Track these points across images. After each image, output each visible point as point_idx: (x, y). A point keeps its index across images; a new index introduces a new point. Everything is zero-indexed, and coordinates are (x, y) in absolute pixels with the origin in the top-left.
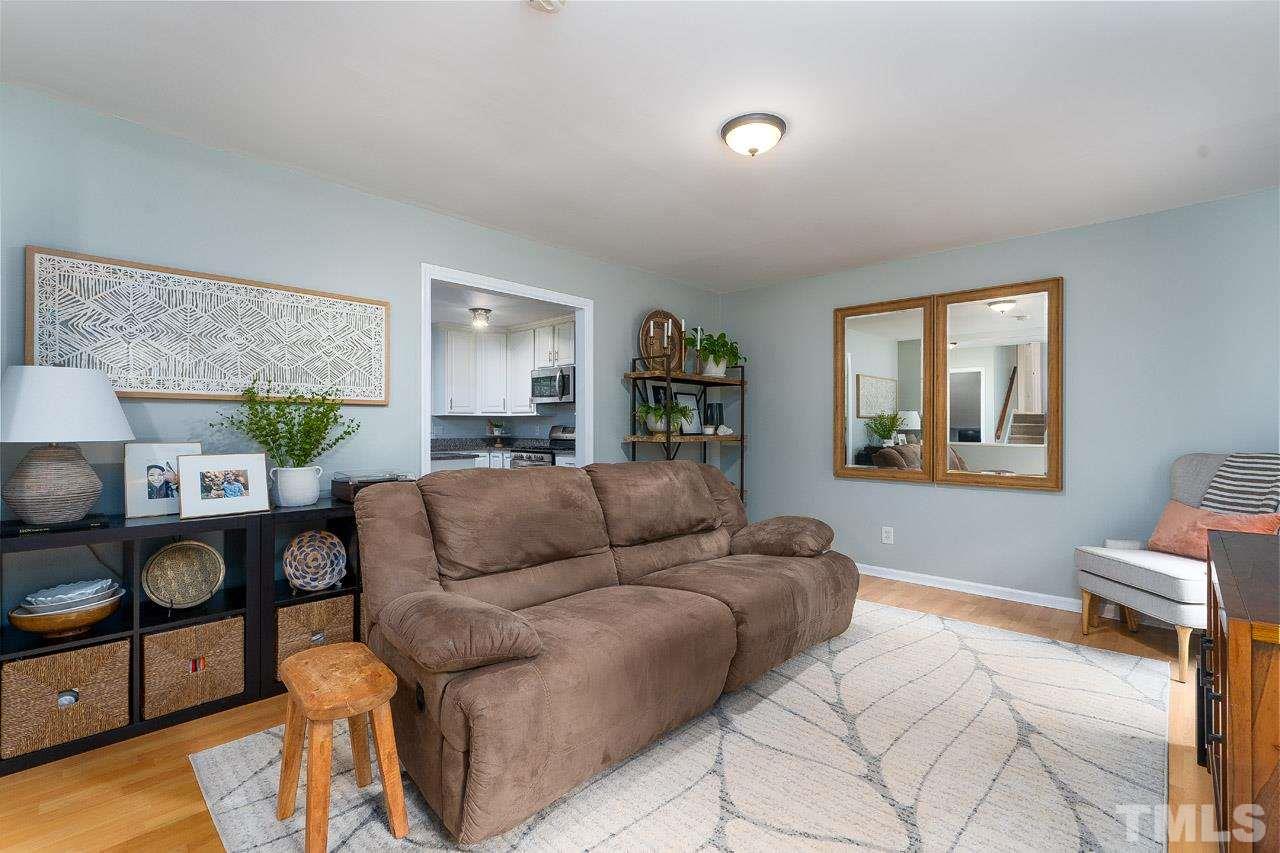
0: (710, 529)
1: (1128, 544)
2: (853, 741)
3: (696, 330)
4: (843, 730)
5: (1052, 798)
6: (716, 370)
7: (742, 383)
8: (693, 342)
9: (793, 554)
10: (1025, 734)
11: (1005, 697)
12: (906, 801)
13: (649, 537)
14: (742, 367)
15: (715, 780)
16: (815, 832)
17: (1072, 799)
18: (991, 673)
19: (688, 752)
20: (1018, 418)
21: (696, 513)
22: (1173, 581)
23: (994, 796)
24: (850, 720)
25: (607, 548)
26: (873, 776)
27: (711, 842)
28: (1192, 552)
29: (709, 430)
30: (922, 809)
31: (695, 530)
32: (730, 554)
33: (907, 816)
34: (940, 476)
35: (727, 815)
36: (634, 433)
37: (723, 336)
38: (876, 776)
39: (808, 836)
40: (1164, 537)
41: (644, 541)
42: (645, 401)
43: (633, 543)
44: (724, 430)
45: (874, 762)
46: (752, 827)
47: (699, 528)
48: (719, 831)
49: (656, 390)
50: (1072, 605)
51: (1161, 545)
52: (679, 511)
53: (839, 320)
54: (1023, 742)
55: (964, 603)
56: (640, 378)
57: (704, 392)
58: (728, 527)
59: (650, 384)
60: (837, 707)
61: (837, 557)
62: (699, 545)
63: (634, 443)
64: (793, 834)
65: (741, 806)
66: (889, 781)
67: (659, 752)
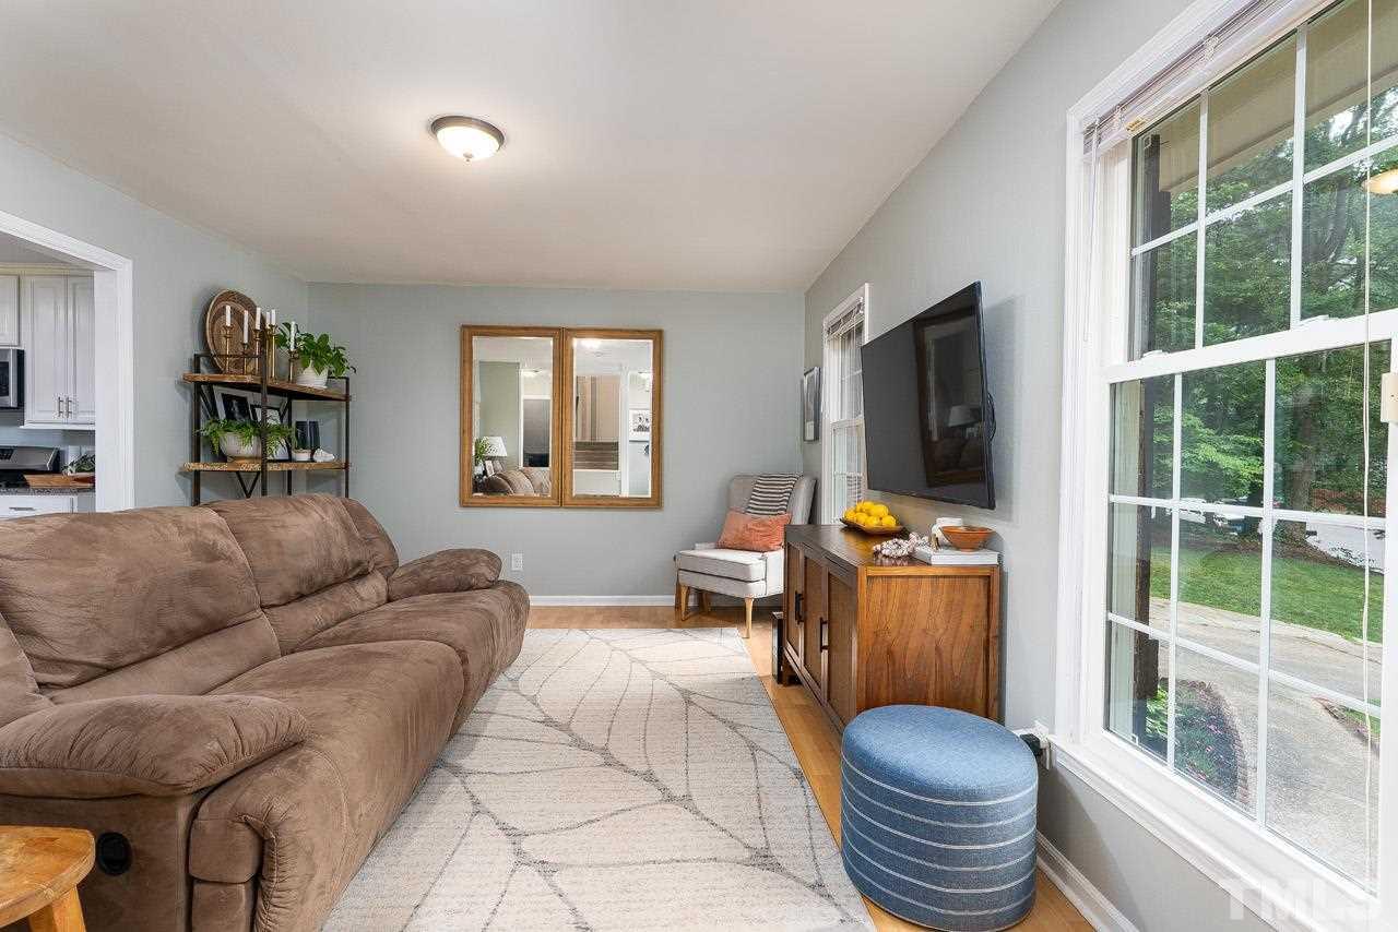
0: (363, 575)
1: (708, 545)
2: (579, 743)
3: (288, 326)
4: (565, 737)
5: (725, 731)
6: (313, 379)
7: (347, 398)
8: (282, 341)
9: (471, 588)
10: (687, 697)
11: (663, 677)
12: (644, 768)
13: (309, 590)
14: (347, 379)
15: (482, 819)
16: (594, 817)
17: (733, 727)
18: (643, 663)
19: (440, 807)
20: (579, 445)
21: (351, 555)
22: (745, 567)
23: (692, 743)
24: (564, 728)
25: (259, 611)
26: (610, 762)
27: (517, 863)
28: (747, 546)
29: (304, 456)
30: (656, 769)
31: (350, 577)
32: (389, 600)
33: (649, 777)
34: (567, 499)
35: (517, 839)
36: (197, 460)
37: (325, 338)
38: (610, 761)
39: (592, 821)
40: (727, 536)
41: (301, 597)
42: (214, 412)
43: (288, 600)
44: (322, 456)
45: (604, 751)
46: (543, 837)
47: (355, 573)
48: (519, 853)
49: (227, 399)
50: (669, 600)
51: (727, 543)
52: (336, 554)
53: (467, 338)
54: (689, 702)
55: (592, 615)
56: (204, 383)
57: (289, 407)
58: (382, 570)
59: (218, 391)
60: (548, 722)
61: (508, 584)
62: (358, 594)
63: (197, 473)
64: (579, 825)
65: (521, 826)
66: (623, 760)
67: (410, 819)
